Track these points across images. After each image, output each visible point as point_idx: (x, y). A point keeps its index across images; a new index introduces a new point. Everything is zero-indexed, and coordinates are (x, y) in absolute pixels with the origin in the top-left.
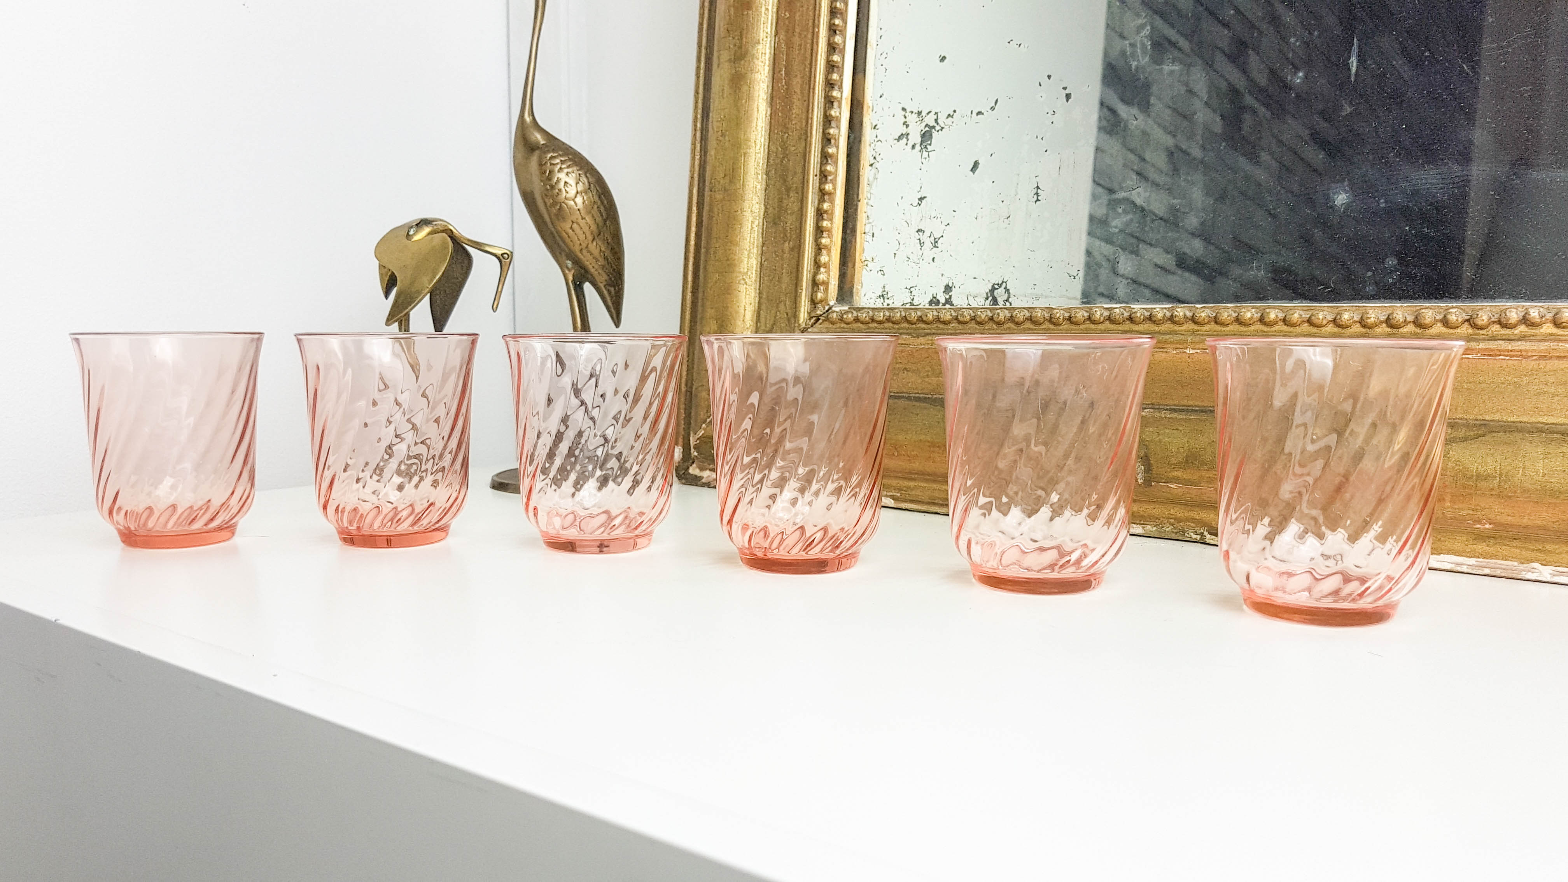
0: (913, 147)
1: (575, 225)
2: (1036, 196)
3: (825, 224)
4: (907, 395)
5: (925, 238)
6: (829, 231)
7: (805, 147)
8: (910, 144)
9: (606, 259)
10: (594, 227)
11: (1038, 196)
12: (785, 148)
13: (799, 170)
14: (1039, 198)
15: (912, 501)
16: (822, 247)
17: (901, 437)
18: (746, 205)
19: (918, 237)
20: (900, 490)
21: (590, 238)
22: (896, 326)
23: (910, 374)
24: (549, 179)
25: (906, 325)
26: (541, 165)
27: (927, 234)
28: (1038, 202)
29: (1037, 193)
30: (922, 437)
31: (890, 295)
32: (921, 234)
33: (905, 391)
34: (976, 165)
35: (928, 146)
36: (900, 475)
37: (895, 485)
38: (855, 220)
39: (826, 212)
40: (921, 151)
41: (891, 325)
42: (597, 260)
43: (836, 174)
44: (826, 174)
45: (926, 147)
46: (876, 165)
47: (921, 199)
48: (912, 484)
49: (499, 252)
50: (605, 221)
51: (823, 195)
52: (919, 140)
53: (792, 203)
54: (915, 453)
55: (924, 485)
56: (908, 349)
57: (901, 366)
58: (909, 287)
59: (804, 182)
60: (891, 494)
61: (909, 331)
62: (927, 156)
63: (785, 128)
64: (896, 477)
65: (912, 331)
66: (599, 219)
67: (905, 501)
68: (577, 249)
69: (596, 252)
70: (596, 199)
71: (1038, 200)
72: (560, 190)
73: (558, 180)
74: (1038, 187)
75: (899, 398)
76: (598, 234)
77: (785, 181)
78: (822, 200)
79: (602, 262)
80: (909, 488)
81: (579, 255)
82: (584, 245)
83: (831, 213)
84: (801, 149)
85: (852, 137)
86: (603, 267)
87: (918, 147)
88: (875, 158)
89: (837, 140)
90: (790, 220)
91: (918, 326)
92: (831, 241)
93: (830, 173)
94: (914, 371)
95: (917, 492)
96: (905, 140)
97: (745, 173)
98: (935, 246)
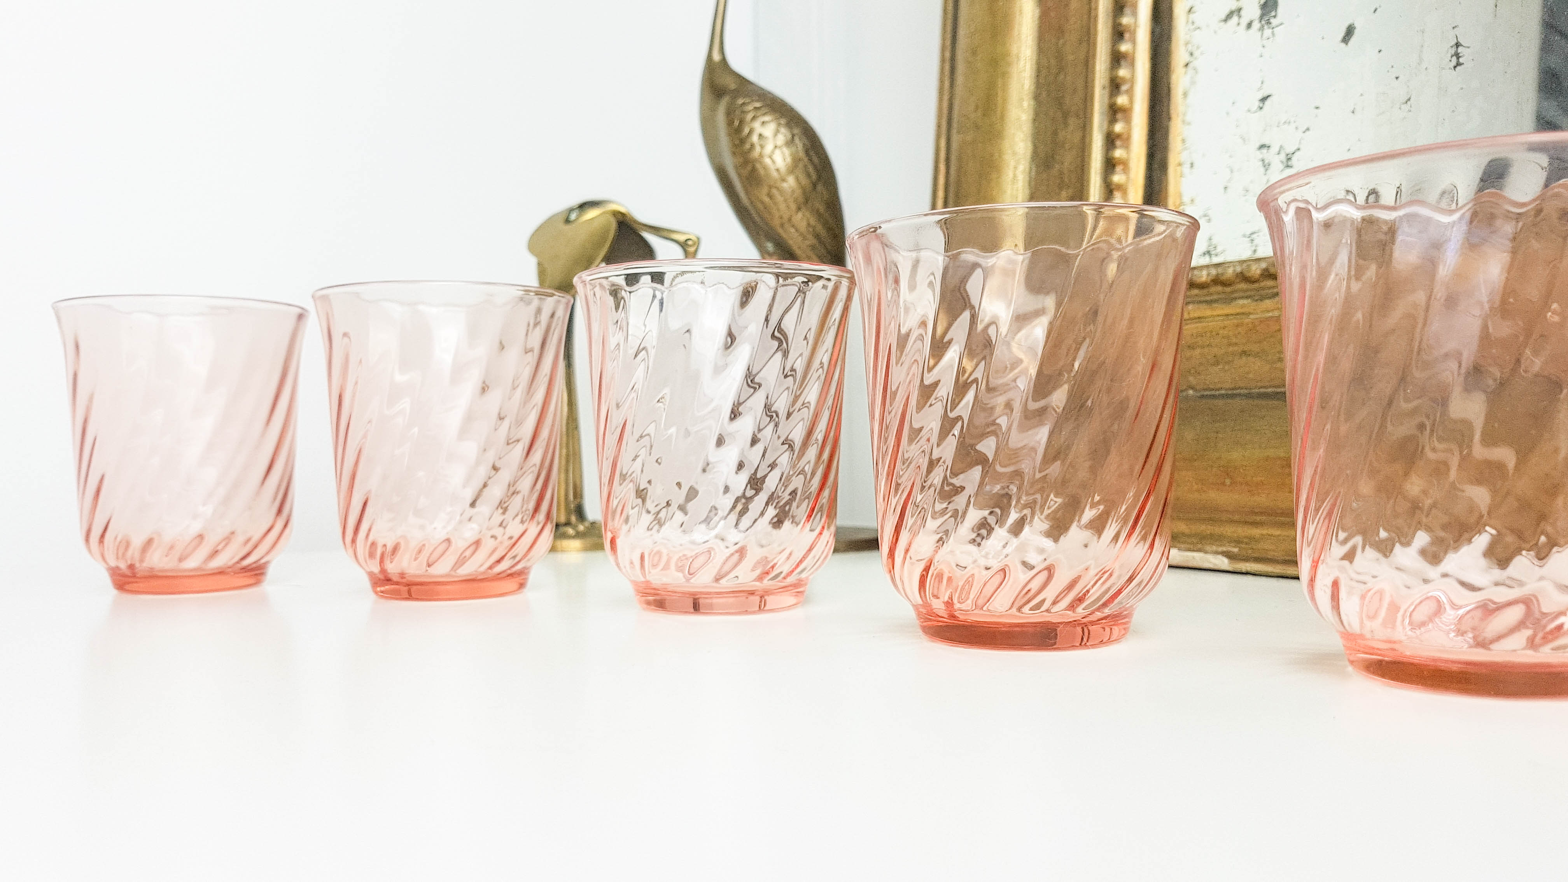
0: (1249, 25)
1: (774, 191)
2: (1454, 59)
3: (1118, 153)
4: (1246, 391)
5: (1270, 155)
6: (1125, 163)
7: (1088, 52)
8: (1244, 21)
9: (817, 236)
10: (798, 192)
11: (1458, 58)
12: (1060, 57)
13: (1080, 83)
14: (1461, 60)
15: (1257, 560)
16: (1114, 187)
17: (1236, 455)
18: (1006, 145)
19: (1261, 156)
20: (1238, 542)
21: (793, 207)
22: (1228, 289)
23: (1251, 359)
24: (739, 130)
25: (1243, 286)
26: (729, 113)
27: (1275, 149)
28: (1458, 68)
29: (1457, 55)
30: (1271, 452)
31: (1219, 249)
32: (1264, 151)
33: (1242, 385)
34: (1350, 32)
35: (1272, 20)
36: (1236, 517)
37: (1229, 534)
38: (1165, 149)
39: (1119, 136)
40: (1262, 29)
41: (1219, 288)
42: (805, 238)
43: (1132, 81)
44: (1118, 81)
45: (1269, 23)
46: (1195, 63)
47: (1264, 99)
48: (1256, 532)
49: (682, 238)
50: (814, 185)
51: (1114, 112)
52: (1257, 12)
53: (1070, 135)
54: (1259, 479)
55: (1276, 532)
56: (1247, 321)
57: (1236, 348)
58: (1248, 233)
59: (1088, 99)
60: (1224, 549)
61: (1249, 293)
62: (1271, 35)
63: (1061, 31)
64: (1232, 522)
65: (1252, 293)
66: (805, 181)
67: (1246, 559)
68: (776, 222)
69: (802, 226)
70: (802, 154)
71: (1458, 64)
72: (752, 145)
73: (751, 132)
74: (1458, 45)
75: (1233, 396)
76: (805, 201)
77: (1060, 104)
78: (1113, 120)
79: (812, 240)
80: (1251, 539)
81: (781, 231)
82: (786, 217)
83: (1125, 139)
84: (1082, 56)
85: (1158, 30)
86: (813, 248)
87: (1256, 25)
88: (1191, 54)
89: (1133, 33)
90: (1068, 159)
91: (1262, 284)
92: (1128, 178)
93: (1124, 81)
94: (1257, 355)
95: (1266, 545)
96: (1235, 19)
97: (1005, 100)
98: (1288, 166)
